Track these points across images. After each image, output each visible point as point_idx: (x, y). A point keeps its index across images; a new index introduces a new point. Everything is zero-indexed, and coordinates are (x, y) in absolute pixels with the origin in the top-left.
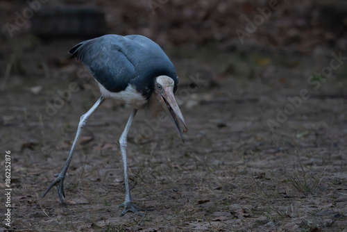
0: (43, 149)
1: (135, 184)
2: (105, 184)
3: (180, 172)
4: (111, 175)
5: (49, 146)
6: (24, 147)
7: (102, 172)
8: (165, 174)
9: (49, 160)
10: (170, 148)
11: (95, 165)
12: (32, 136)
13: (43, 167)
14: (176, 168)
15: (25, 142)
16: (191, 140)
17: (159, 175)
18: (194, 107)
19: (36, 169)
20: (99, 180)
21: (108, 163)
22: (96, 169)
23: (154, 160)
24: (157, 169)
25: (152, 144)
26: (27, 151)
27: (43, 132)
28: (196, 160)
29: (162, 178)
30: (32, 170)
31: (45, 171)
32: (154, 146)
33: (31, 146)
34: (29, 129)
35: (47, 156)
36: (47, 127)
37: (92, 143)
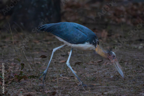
0: (83, 64)
1: (119, 78)
2: (107, 78)
3: (136, 73)
4: (109, 74)
5: (85, 63)
6: (76, 63)
7: (106, 73)
8: (130, 74)
9: (86, 68)
10: (132, 64)
11: (103, 70)
12: (79, 60)
13: (83, 71)
14: (134, 72)
15: (76, 62)
16: (140, 61)
17: (128, 74)
18: (141, 48)
19: (81, 72)
20: (105, 76)
21: (108, 70)
22: (104, 72)
23: (126, 69)
24: (127, 72)
25: (125, 62)
26: (77, 65)
27: (83, 58)
28: (142, 69)
29: (129, 76)
30: (79, 72)
31: (84, 73)
32: (126, 63)
33: (78, 63)
34: (78, 57)
35: (85, 67)
36: (85, 56)
37: (102, 62)
